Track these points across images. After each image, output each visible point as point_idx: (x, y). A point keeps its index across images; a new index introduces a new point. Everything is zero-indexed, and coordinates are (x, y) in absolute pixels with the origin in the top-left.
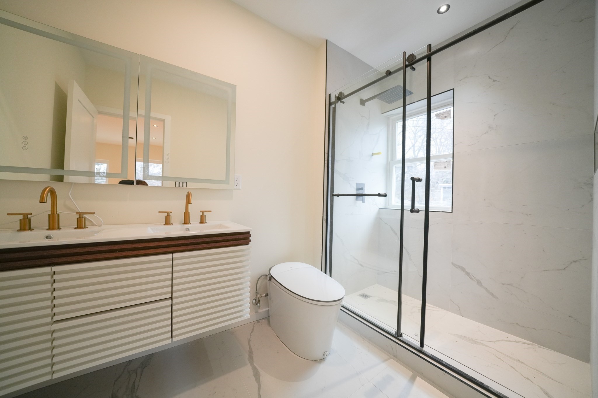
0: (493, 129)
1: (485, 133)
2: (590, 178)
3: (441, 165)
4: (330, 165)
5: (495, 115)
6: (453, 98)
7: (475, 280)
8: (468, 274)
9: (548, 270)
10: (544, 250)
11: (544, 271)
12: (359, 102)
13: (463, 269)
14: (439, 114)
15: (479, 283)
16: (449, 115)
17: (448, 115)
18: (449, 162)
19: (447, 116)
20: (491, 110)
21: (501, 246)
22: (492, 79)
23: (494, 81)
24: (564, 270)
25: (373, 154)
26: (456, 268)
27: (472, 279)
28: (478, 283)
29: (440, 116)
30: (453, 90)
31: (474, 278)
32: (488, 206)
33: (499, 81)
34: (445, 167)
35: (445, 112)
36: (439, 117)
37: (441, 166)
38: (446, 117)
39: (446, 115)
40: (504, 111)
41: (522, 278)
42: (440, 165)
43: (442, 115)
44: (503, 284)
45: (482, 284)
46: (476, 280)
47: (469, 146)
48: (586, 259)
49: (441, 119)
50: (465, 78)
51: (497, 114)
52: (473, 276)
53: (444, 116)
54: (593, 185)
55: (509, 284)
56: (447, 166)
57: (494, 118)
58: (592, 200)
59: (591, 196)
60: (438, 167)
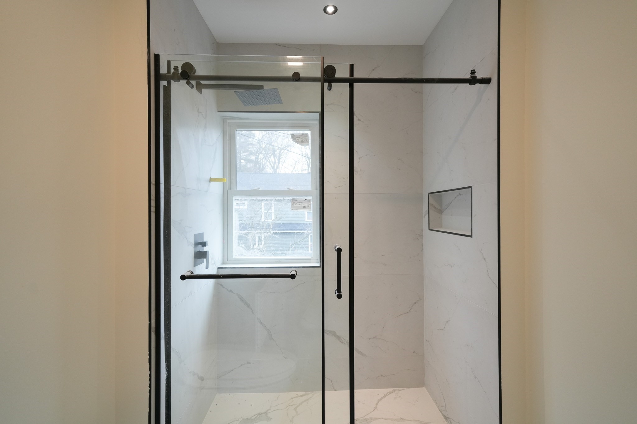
0: (357, 173)
3: (300, 203)
5: (359, 158)
7: (346, 343)
8: (338, 338)
9: (400, 315)
10: (397, 297)
11: (398, 316)
13: (334, 334)
14: (295, 135)
16: (307, 140)
22: (356, 117)
23: (359, 120)
24: (409, 312)
25: (210, 180)
26: (327, 334)
30: (319, 113)
33: (362, 122)
34: (305, 207)
35: (301, 135)
36: (295, 139)
37: (300, 205)
38: (302, 142)
39: (303, 139)
40: (367, 155)
41: (383, 328)
42: (298, 203)
43: (298, 138)
44: (369, 339)
47: (336, 187)
48: (421, 300)
49: (298, 142)
50: (332, 104)
51: (361, 157)
52: (344, 339)
53: (300, 140)
54: (423, 237)
55: (374, 338)
56: (306, 206)
57: (359, 162)
58: (423, 249)
59: (422, 246)
60: (296, 206)
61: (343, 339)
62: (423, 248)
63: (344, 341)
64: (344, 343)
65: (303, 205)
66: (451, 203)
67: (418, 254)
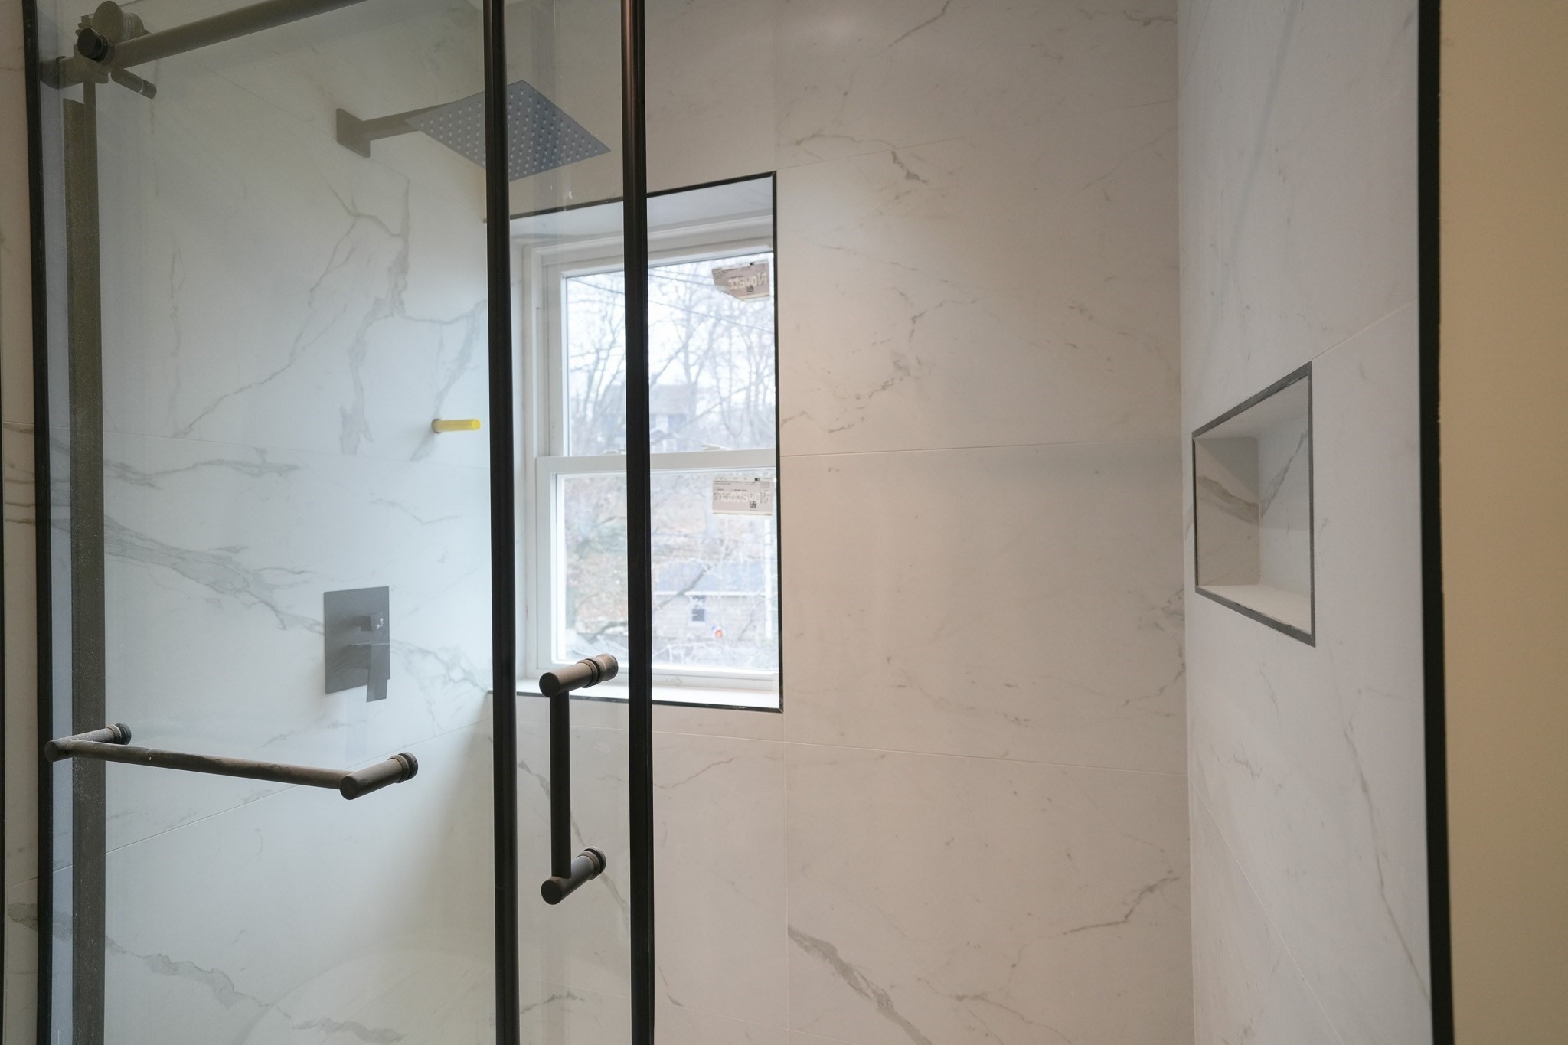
0: (909, 375)
1: (884, 388)
2: (1178, 593)
3: (740, 493)
4: (61, 514)
5: (914, 319)
6: (771, 212)
7: (872, 995)
8: (844, 969)
9: (1084, 928)
10: (1069, 855)
11: (1072, 931)
12: (326, 128)
13: (827, 952)
14: (725, 272)
15: (884, 1003)
16: (763, 282)
17: (760, 284)
18: (767, 484)
19: (755, 285)
20: (903, 295)
21: (948, 844)
22: (902, 166)
23: (911, 176)
24: (1124, 922)
25: (436, 427)
26: (807, 949)
27: (861, 991)
28: (880, 1003)
29: (730, 281)
30: (770, 179)
31: (868, 984)
32: (900, 686)
33: (924, 181)
34: (753, 505)
35: (748, 269)
36: (726, 284)
37: (738, 497)
38: (750, 289)
39: (753, 281)
40: (941, 305)
41: (1014, 966)
42: (734, 494)
43: (737, 280)
44: (960, 998)
45: (892, 1006)
46: (874, 992)
47: (831, 431)
48: (1176, 879)
49: (735, 293)
50: (813, 136)
51: (921, 315)
52: (864, 978)
53: (745, 284)
54: (1183, 619)
55: (976, 997)
56: (758, 502)
57: (913, 331)
58: (1184, 671)
59: (1181, 654)
60: (726, 500)
61: (860, 980)
62: (1183, 665)
63: (863, 985)
64: (865, 994)
65: (748, 500)
66: (1286, 472)
67: (1161, 690)
